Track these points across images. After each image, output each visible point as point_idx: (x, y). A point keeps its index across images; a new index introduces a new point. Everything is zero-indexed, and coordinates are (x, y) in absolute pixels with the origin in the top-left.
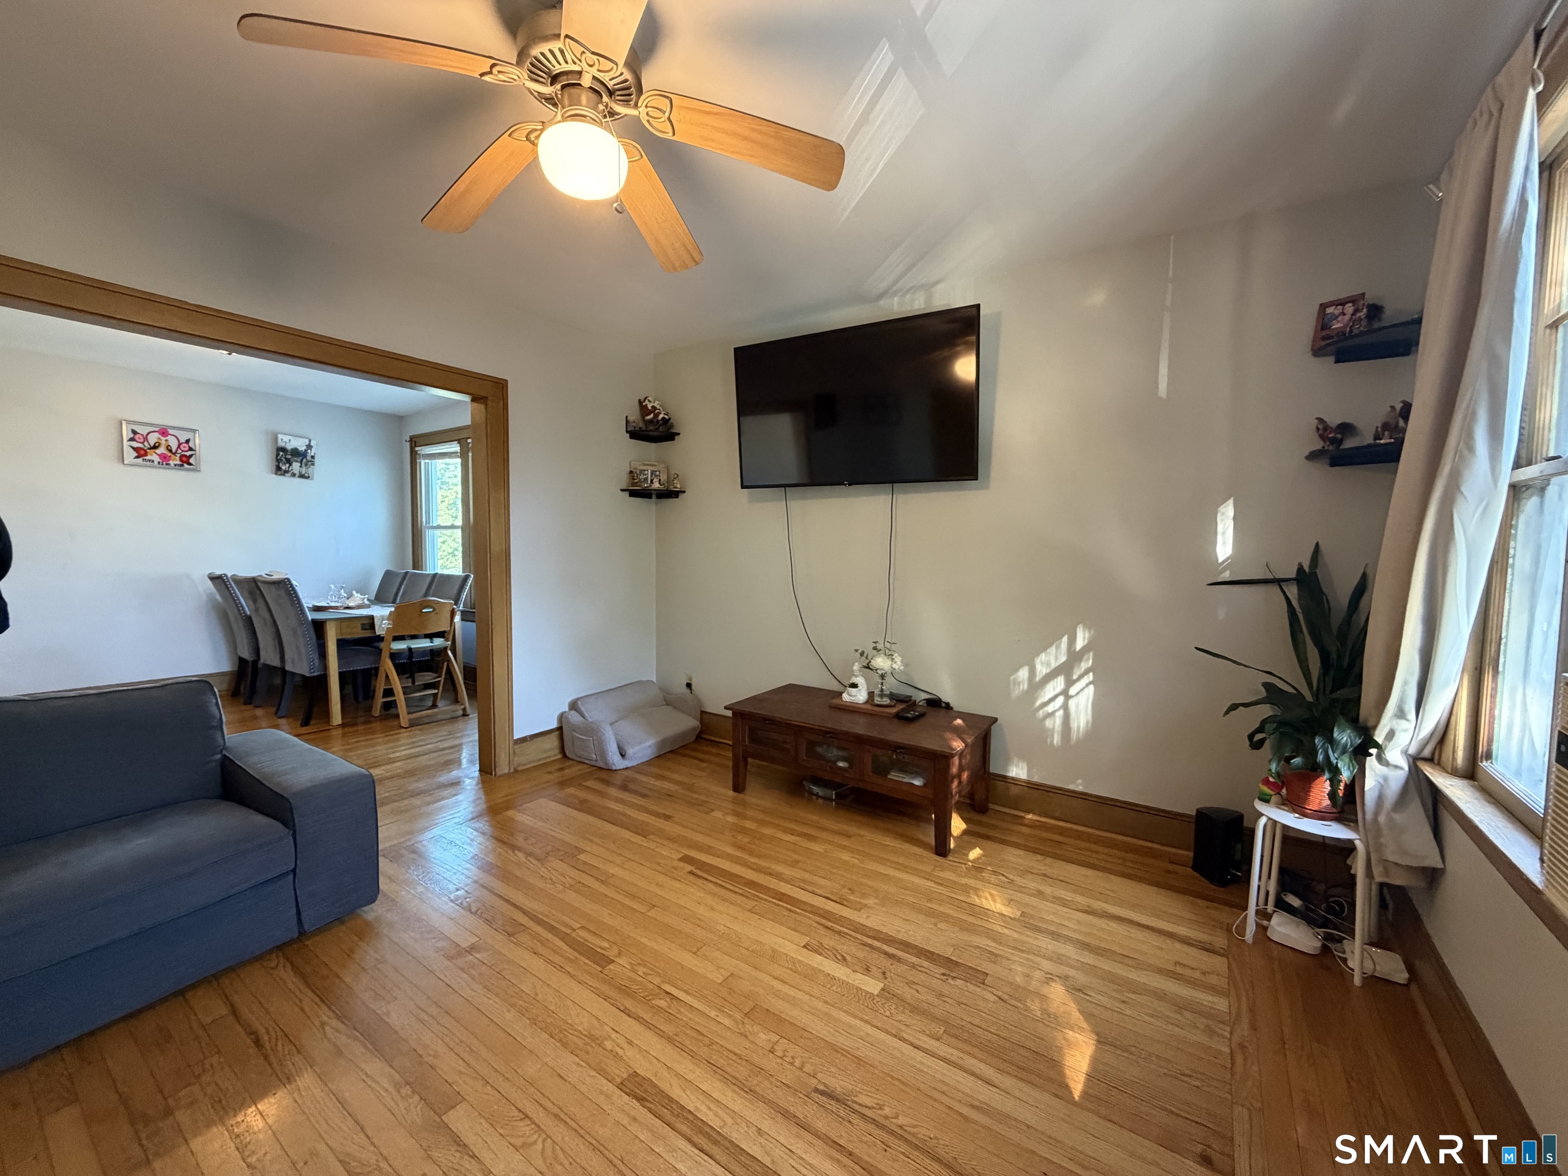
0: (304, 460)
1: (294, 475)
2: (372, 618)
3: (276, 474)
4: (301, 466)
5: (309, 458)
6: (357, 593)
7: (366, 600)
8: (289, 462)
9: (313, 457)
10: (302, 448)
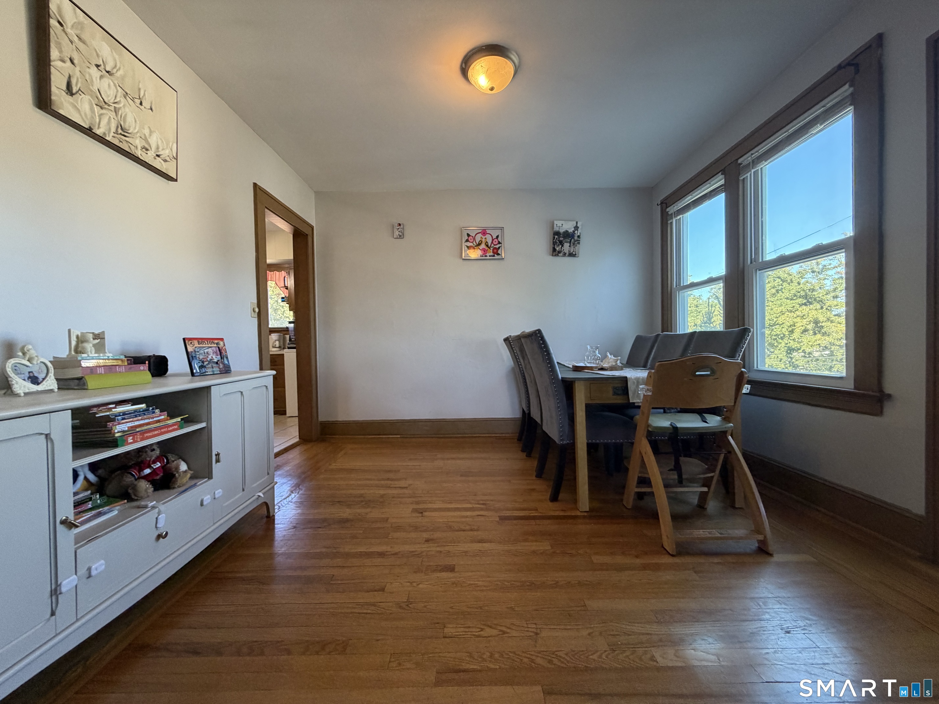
0: (573, 240)
1: (565, 254)
2: (625, 380)
3: (553, 256)
4: (570, 246)
5: (576, 238)
6: (611, 355)
7: (619, 362)
8: (561, 243)
9: (579, 237)
10: (571, 230)
